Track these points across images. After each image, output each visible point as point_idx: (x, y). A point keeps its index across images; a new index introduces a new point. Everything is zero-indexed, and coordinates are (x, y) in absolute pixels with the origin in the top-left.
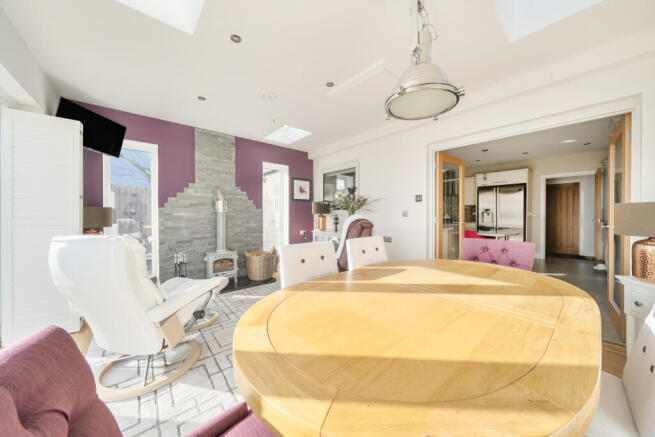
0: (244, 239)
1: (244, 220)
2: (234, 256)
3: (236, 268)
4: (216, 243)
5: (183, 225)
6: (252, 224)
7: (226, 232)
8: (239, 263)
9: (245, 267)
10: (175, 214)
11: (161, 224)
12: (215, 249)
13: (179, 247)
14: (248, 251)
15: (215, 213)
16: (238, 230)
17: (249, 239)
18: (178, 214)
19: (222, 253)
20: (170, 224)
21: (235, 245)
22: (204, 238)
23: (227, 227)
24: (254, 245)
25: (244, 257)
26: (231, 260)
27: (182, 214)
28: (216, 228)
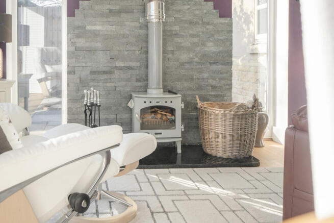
0: (196, 75)
1: (196, 40)
2: (177, 103)
3: (179, 127)
4: (146, 78)
5: (99, 45)
6: (211, 47)
7: (164, 60)
8: (184, 118)
9: (197, 127)
10: (88, 28)
11: (71, 43)
12: (145, 89)
13: (93, 80)
14: (203, 99)
15: (146, 26)
16: (184, 57)
17: (206, 75)
18: (94, 28)
19: (156, 95)
20: (81, 43)
21: (179, 85)
22: (130, 68)
23: (164, 52)
24: (214, 87)
25: (196, 108)
26: (172, 111)
27: (98, 28)
28: (147, 52)
